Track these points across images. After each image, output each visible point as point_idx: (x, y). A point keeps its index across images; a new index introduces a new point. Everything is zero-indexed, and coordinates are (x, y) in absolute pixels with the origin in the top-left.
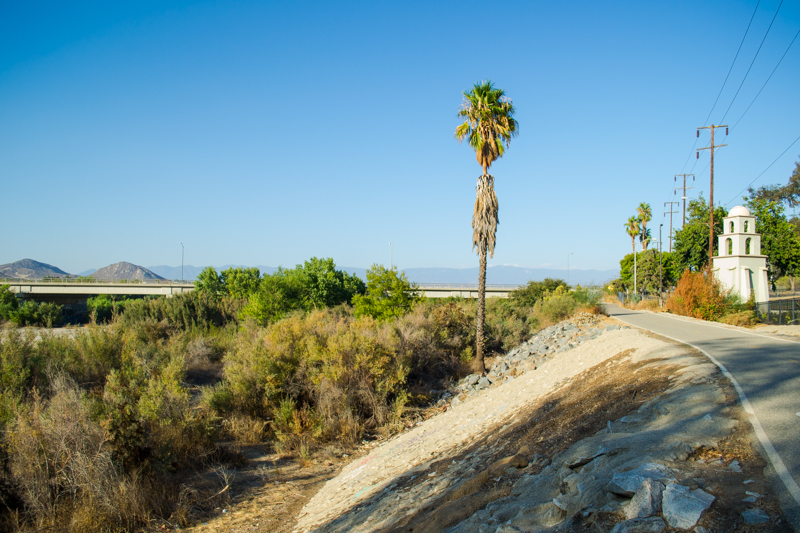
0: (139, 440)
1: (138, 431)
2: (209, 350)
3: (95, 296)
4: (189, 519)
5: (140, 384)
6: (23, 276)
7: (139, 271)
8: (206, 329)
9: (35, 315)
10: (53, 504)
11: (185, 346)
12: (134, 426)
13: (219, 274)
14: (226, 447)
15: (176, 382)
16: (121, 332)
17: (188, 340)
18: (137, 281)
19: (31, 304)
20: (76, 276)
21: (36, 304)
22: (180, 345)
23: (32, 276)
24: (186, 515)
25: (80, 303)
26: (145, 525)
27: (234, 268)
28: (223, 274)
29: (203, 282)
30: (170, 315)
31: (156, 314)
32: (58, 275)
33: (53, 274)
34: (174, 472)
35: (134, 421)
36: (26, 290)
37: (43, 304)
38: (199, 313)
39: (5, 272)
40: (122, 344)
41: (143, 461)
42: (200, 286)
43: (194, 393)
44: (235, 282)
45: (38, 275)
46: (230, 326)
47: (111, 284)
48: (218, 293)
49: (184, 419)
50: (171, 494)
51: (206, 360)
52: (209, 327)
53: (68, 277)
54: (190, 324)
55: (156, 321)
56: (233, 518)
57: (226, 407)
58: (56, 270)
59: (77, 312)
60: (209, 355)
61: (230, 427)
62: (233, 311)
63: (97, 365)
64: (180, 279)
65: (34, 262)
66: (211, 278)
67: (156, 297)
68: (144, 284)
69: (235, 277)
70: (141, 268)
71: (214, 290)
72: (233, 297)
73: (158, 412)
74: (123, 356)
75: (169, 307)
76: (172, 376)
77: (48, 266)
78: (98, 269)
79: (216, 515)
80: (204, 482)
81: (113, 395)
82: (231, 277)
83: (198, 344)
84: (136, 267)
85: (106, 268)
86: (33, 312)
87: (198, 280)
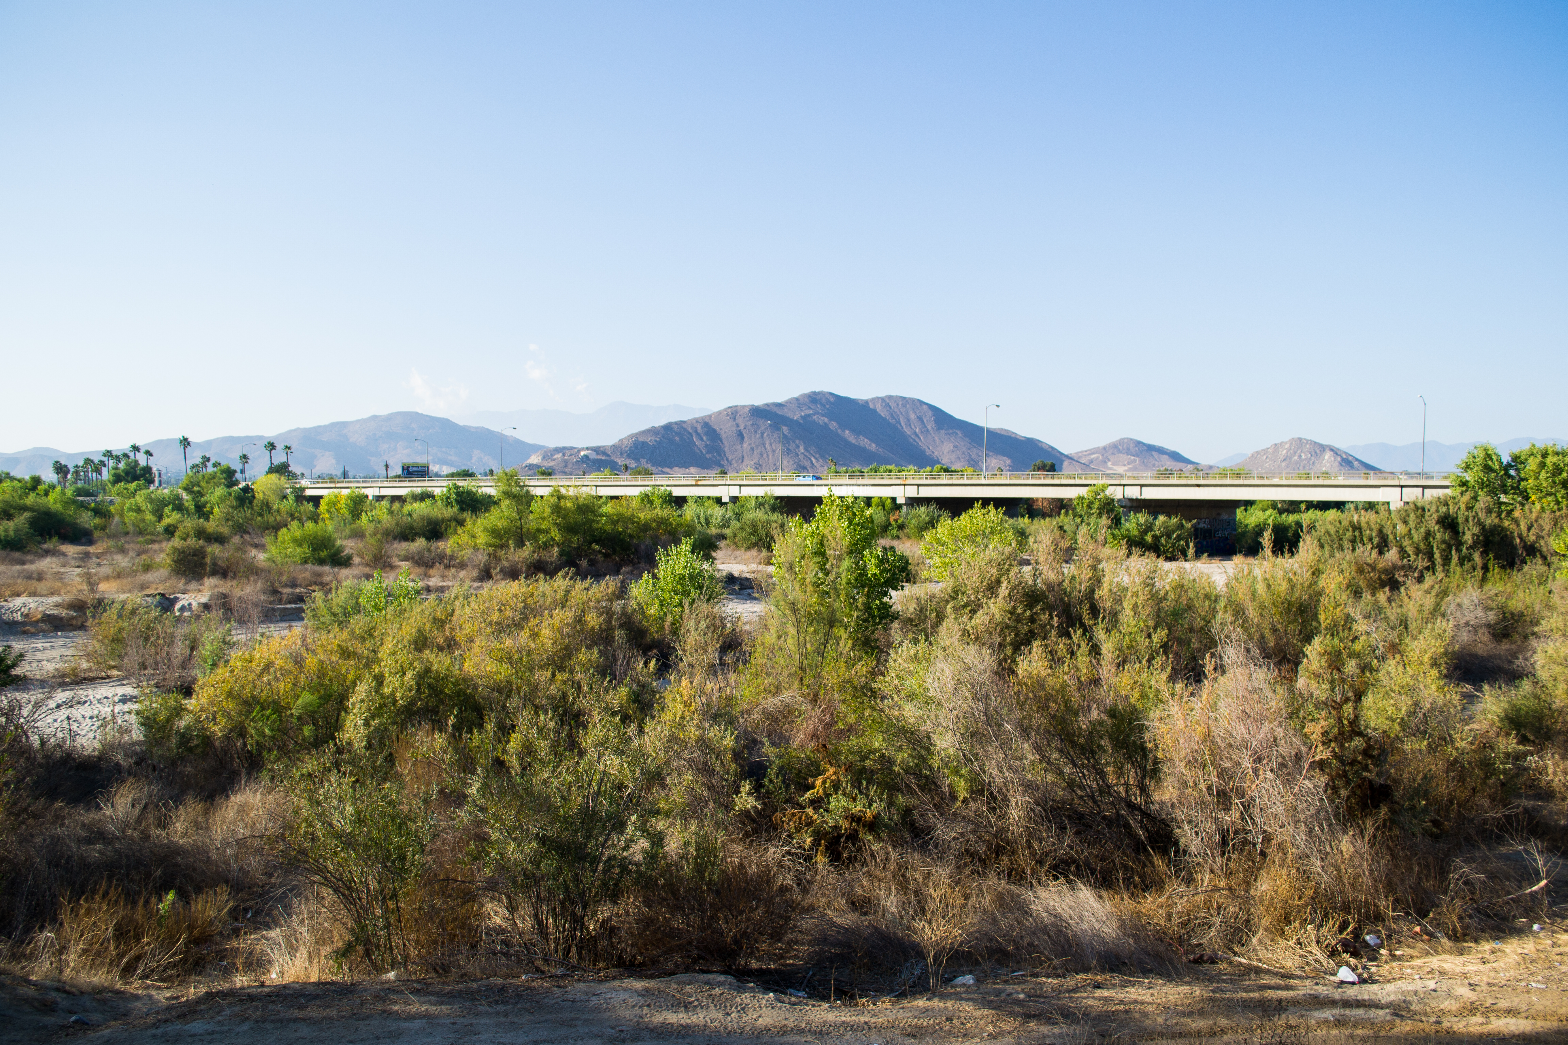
0: (1366, 768)
1: (1366, 752)
2: (1492, 617)
3: (1248, 504)
4: (1466, 928)
5: (1365, 668)
6: (1120, 470)
7: (1328, 455)
8: (1479, 573)
9: (1149, 538)
10: (1223, 854)
11: (1438, 605)
12: (1358, 742)
13: (1506, 459)
14: (1536, 810)
15: (1434, 672)
16: (1316, 573)
17: (1444, 593)
18: (1326, 475)
19: (1142, 518)
20: (1211, 467)
21: (1151, 519)
22: (1429, 602)
23: (1135, 469)
24: (1461, 918)
25: (1225, 516)
26: (1383, 920)
27: (1541, 445)
28: (1516, 458)
29: (1469, 477)
30: (1406, 543)
31: (1376, 541)
32: (1180, 465)
33: (1170, 464)
34: (1436, 838)
35: (1360, 734)
36: (1133, 493)
37: (1162, 518)
38: (1468, 538)
39: (1091, 461)
40: (1320, 594)
41: (1377, 807)
42: (1464, 484)
43: (1470, 698)
44: (1543, 474)
45: (1145, 466)
46: (1533, 568)
47: (1276, 481)
48: (1503, 498)
49: (1452, 742)
50: (1427, 877)
51: (1484, 636)
52: (1485, 568)
53: (1197, 468)
54: (1447, 560)
55: (1375, 553)
56: (1554, 944)
57: (1538, 731)
58: (1176, 456)
59: (1220, 534)
60: (1488, 626)
61: (1543, 771)
62: (1539, 537)
63: (1274, 630)
64: (1412, 470)
65: (1139, 443)
66: (1488, 469)
67: (1370, 506)
68: (1341, 481)
69: (1543, 465)
70: (1333, 450)
71: (1493, 492)
72: (1538, 506)
73: (1403, 724)
74: (1322, 617)
75: (1401, 528)
76: (1426, 658)
77: (1161, 451)
78: (1249, 452)
79: (1520, 932)
80: (1494, 865)
81: (1314, 684)
82: (1532, 465)
83: (1466, 602)
84: (1323, 448)
85: (1265, 451)
86: (1145, 532)
87: (1459, 472)
